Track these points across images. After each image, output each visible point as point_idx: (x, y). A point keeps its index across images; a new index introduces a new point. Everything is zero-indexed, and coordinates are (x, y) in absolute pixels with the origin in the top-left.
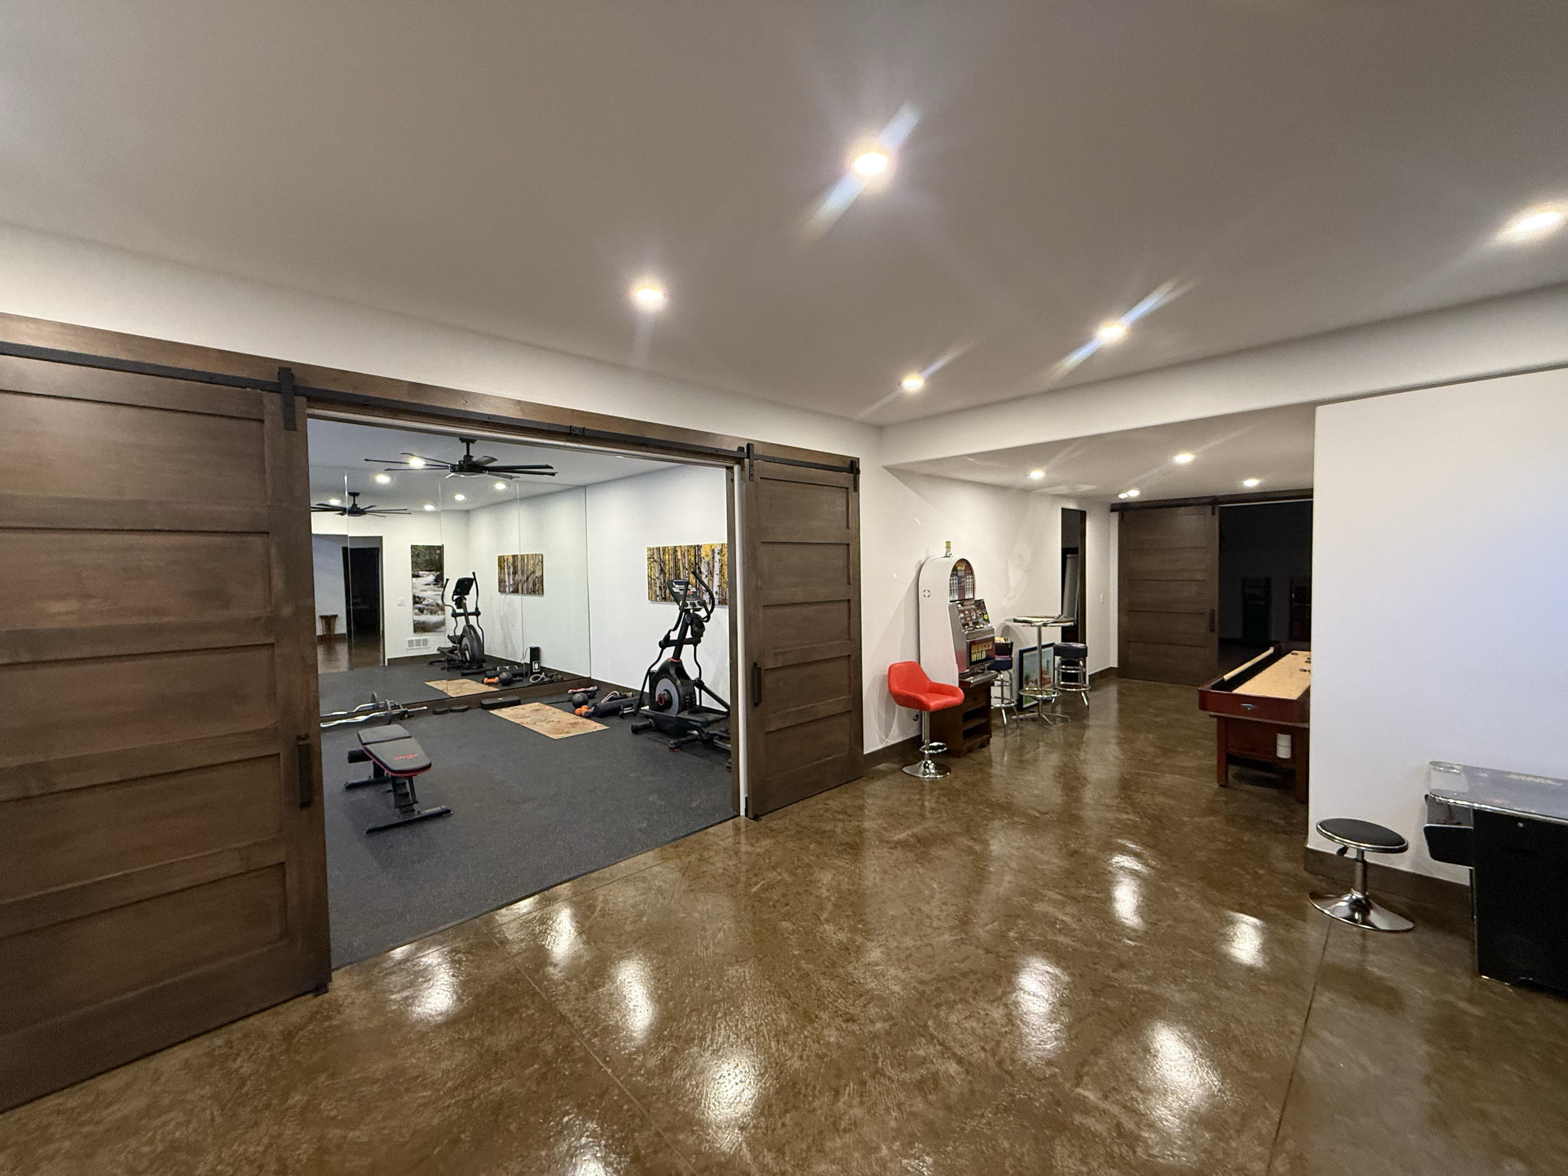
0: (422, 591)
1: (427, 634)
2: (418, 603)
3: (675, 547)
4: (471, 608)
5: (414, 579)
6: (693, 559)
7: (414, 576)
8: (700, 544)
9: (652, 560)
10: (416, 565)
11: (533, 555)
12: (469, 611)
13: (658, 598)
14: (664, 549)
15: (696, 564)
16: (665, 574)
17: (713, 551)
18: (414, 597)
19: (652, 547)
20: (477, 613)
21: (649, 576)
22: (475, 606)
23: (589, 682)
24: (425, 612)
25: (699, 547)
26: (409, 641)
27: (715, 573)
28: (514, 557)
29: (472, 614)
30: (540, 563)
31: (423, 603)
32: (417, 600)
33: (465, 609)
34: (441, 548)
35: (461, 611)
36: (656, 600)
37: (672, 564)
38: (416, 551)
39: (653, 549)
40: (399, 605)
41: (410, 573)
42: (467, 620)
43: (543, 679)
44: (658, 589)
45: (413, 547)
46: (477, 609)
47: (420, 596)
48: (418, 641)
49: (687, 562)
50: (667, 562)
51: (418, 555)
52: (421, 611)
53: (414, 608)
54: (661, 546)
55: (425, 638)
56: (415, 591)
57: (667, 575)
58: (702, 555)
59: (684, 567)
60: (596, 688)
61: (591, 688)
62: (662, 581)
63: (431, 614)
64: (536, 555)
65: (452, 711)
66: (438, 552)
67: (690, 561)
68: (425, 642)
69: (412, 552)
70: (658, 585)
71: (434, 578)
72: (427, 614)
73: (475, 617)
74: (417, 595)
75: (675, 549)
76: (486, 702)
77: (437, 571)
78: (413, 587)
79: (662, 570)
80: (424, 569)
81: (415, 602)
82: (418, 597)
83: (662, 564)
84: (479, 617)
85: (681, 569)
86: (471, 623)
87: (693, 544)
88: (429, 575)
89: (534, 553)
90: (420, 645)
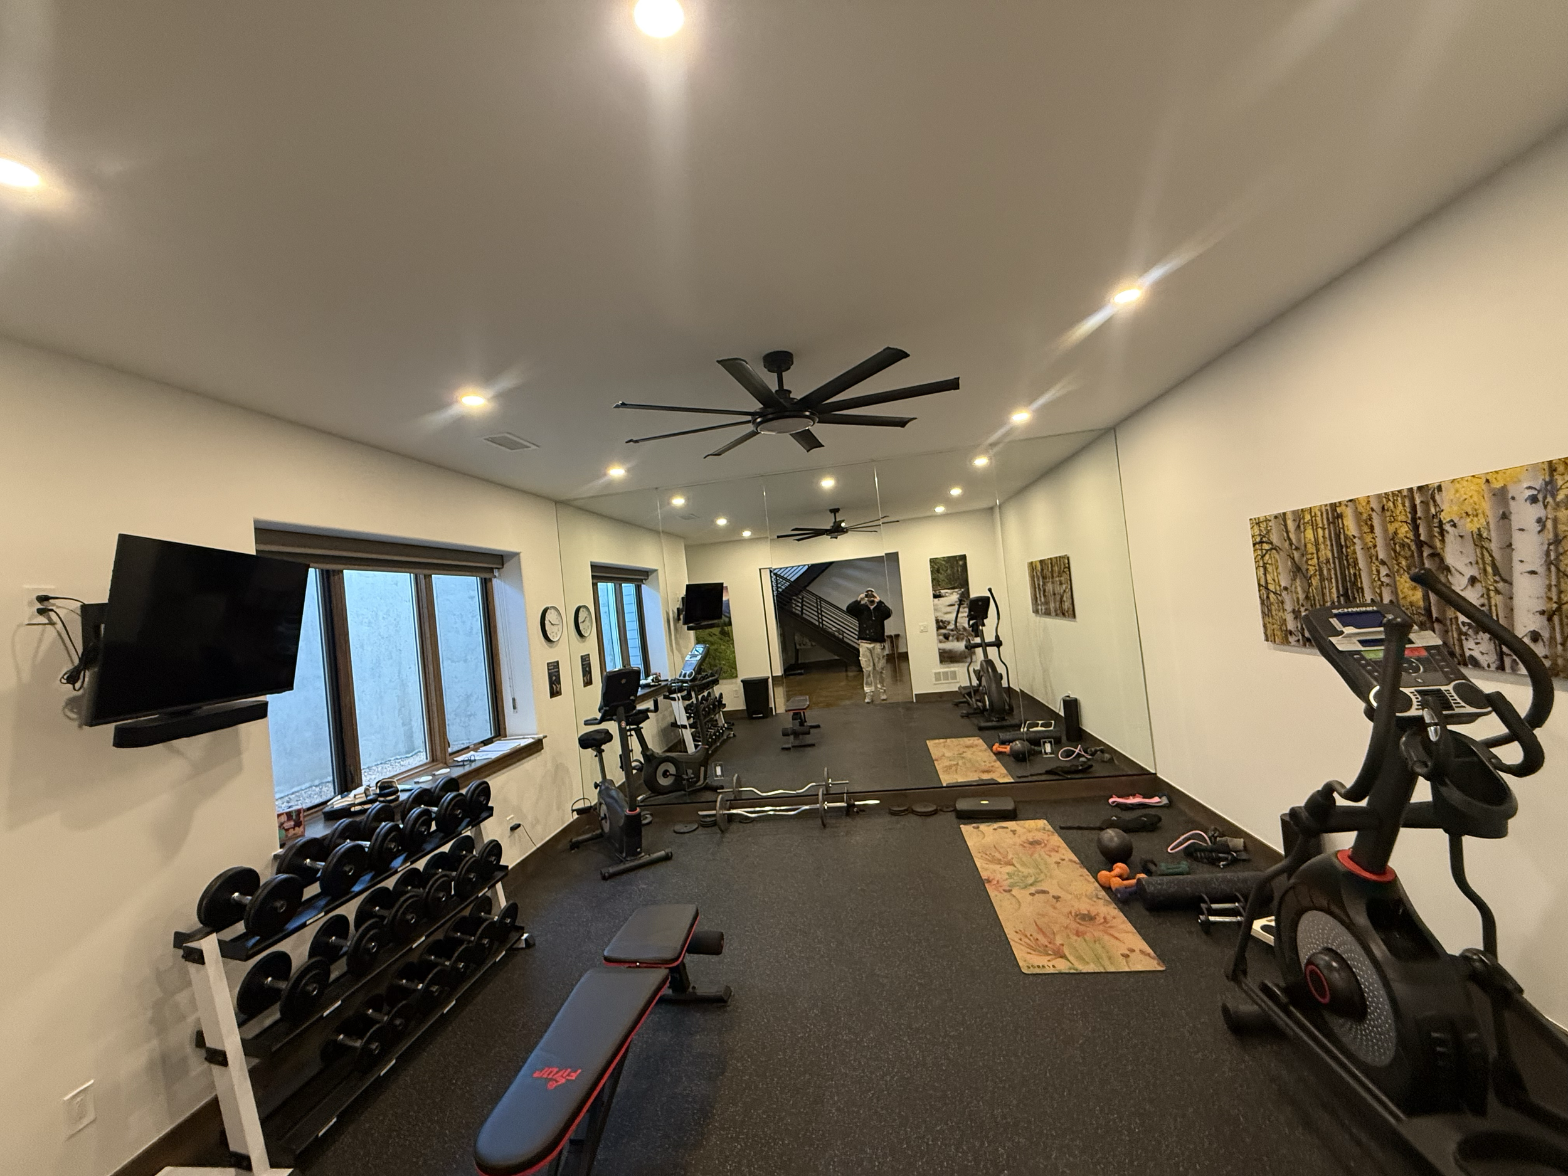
0: (946, 613)
1: (956, 665)
2: (942, 628)
3: (1334, 506)
4: (990, 637)
5: (936, 600)
6: (1404, 531)
7: (935, 596)
8: (1431, 480)
9: (1266, 546)
10: (936, 582)
11: (1056, 558)
12: (986, 641)
13: (1292, 639)
14: (1298, 515)
15: (1420, 544)
16: (1308, 579)
17: (1501, 496)
18: (937, 621)
19: (1262, 515)
20: (998, 643)
21: (1263, 587)
22: (995, 634)
23: (1152, 783)
24: (951, 638)
25: (1430, 493)
26: (936, 674)
27: (1518, 569)
28: (1041, 562)
29: (991, 644)
30: (1066, 570)
31: (948, 627)
32: (940, 625)
33: (983, 639)
34: (964, 557)
35: (978, 640)
36: (1288, 643)
37: (1326, 553)
38: (937, 566)
39: (1267, 520)
40: (922, 631)
41: (930, 592)
42: (985, 653)
43: (1079, 755)
44: (1289, 618)
45: (933, 561)
46: (997, 637)
47: (944, 619)
48: (946, 673)
49: (1380, 542)
50: (1311, 548)
51: (938, 571)
52: (946, 637)
53: (938, 635)
54: (1289, 507)
55: (952, 669)
56: (938, 614)
57: (1315, 581)
58: (1445, 517)
59: (1371, 558)
60: (1165, 800)
61: (1156, 800)
62: (1301, 596)
63: (958, 641)
64: (1060, 557)
65: (914, 812)
66: (961, 563)
67: (1392, 539)
68: (954, 675)
69: (932, 567)
70: (1288, 606)
71: (958, 596)
72: (952, 641)
73: (995, 648)
74: (940, 619)
75: (1334, 513)
76: (963, 805)
77: (961, 588)
78: (935, 610)
79: (1297, 570)
80: (946, 586)
81: (939, 628)
82: (942, 621)
83: (1296, 555)
84: (1001, 648)
85: (1362, 564)
86: (990, 658)
87: (1404, 486)
88: (952, 593)
89: (1058, 555)
90: (948, 679)
